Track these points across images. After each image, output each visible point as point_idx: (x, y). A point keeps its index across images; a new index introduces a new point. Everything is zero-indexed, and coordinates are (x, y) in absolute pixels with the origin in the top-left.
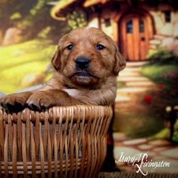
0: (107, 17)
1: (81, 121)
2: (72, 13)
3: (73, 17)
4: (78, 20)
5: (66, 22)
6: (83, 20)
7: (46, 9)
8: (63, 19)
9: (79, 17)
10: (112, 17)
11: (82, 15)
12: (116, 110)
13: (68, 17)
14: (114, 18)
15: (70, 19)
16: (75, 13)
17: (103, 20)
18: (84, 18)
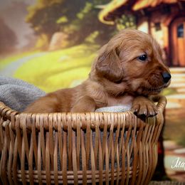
0: (157, 21)
1: (133, 129)
2: (120, 17)
3: (121, 21)
4: (127, 24)
5: (115, 26)
6: (132, 24)
7: (94, 12)
8: (112, 23)
9: (128, 21)
10: (162, 21)
11: (131, 19)
12: (167, 118)
13: (116, 21)
14: (165, 22)
15: (119, 23)
16: (123, 17)
17: (152, 24)
18: (133, 22)
